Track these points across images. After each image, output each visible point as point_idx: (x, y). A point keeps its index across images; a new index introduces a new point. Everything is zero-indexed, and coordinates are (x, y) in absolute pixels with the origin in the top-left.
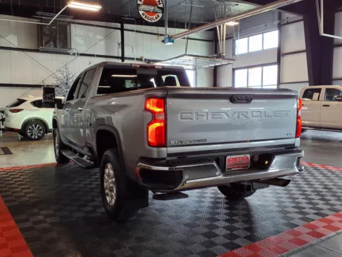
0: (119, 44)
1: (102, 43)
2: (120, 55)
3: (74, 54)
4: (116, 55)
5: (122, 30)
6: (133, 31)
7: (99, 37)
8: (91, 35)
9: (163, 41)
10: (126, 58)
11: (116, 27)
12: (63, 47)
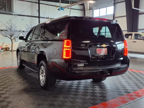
0: (37, 10)
3: (15, 15)
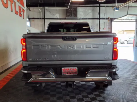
1: (91, 13)
2: (99, 18)
4: (97, 18)
5: (100, 7)
6: (105, 7)
7: (90, 11)
8: (86, 10)
9: (114, 10)
10: (101, 19)
11: (97, 6)
12: (75, 17)
